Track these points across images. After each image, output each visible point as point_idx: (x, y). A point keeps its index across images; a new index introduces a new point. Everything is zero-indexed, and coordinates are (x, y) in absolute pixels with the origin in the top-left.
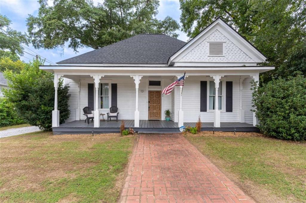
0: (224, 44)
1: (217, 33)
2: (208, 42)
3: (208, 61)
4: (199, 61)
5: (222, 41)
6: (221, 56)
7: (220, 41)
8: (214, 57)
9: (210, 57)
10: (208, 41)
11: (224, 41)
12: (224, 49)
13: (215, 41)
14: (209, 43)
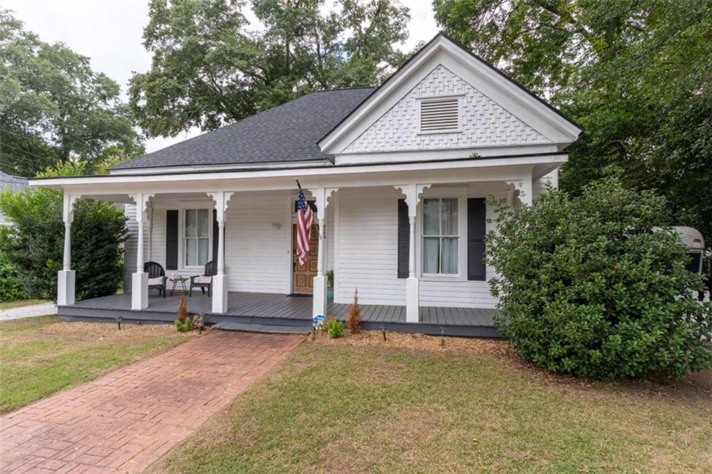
0: (460, 99)
1: (441, 75)
2: (416, 99)
3: (416, 148)
4: (394, 149)
5: (455, 93)
6: (453, 133)
7: (450, 93)
8: (432, 137)
9: (423, 138)
10: (417, 96)
11: (462, 92)
12: (461, 112)
13: (437, 95)
14: (420, 102)
